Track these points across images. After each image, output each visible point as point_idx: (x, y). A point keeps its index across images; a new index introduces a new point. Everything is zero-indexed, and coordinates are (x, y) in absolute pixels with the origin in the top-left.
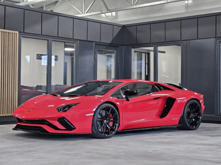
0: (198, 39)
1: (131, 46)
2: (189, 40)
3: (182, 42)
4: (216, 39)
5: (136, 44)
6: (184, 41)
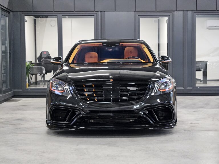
0: (115, 11)
1: (23, 13)
2: (105, 11)
3: (96, 12)
4: (135, 12)
5: (32, 11)
6: (98, 11)
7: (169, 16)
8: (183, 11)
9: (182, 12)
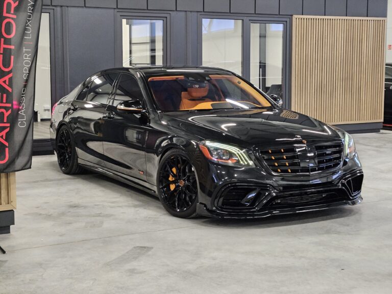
0: (85, 7)
2: (67, 6)
3: (53, 8)
6: (56, 6)
7: (165, 19)
8: (186, 11)
9: (184, 13)
